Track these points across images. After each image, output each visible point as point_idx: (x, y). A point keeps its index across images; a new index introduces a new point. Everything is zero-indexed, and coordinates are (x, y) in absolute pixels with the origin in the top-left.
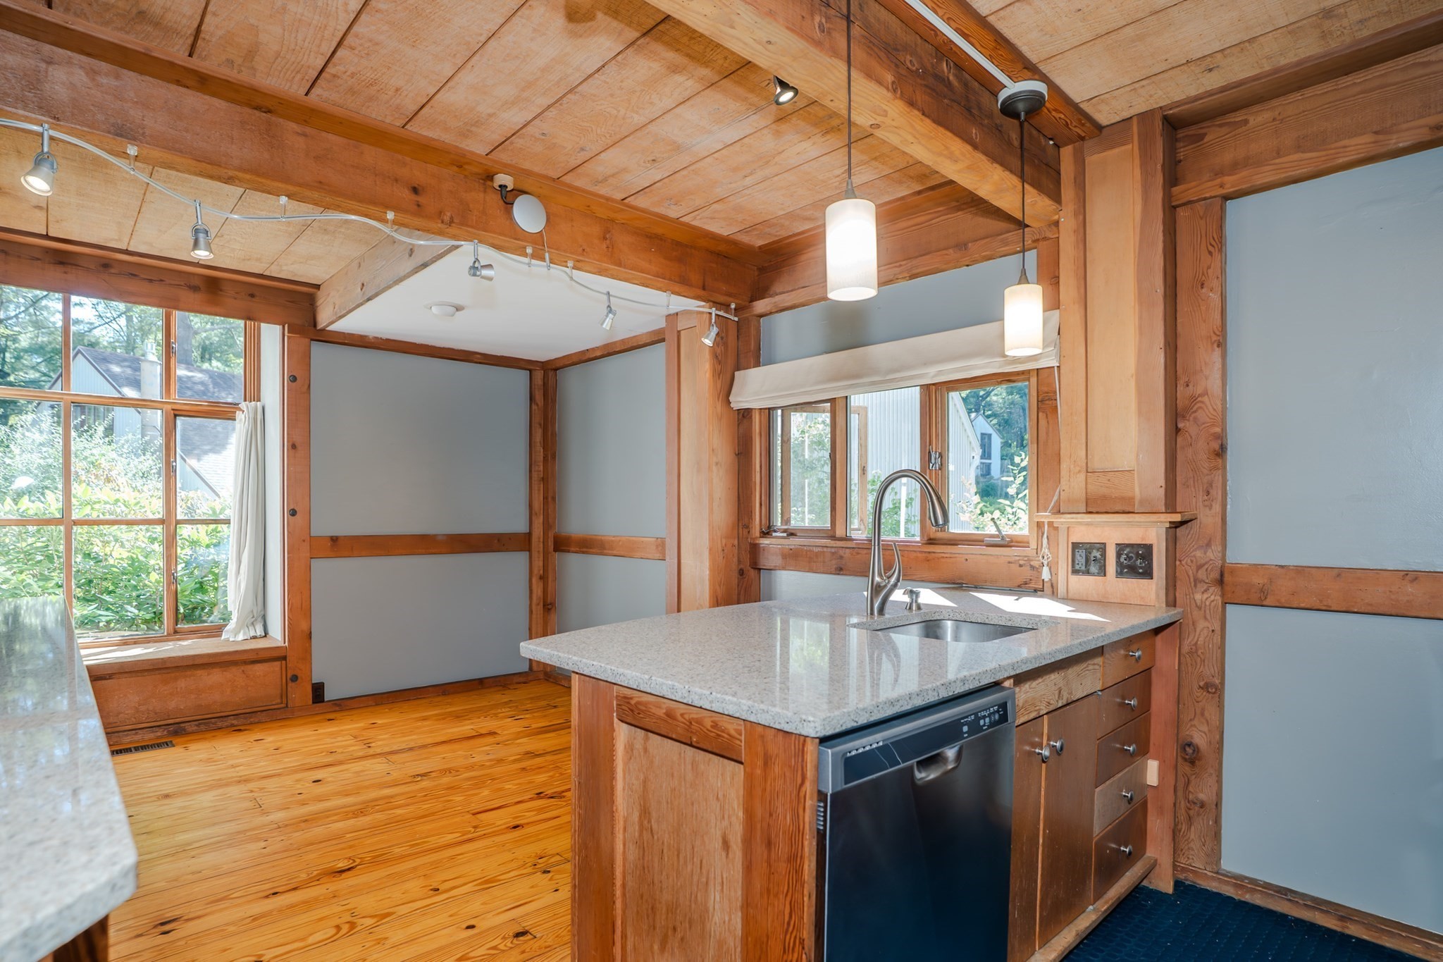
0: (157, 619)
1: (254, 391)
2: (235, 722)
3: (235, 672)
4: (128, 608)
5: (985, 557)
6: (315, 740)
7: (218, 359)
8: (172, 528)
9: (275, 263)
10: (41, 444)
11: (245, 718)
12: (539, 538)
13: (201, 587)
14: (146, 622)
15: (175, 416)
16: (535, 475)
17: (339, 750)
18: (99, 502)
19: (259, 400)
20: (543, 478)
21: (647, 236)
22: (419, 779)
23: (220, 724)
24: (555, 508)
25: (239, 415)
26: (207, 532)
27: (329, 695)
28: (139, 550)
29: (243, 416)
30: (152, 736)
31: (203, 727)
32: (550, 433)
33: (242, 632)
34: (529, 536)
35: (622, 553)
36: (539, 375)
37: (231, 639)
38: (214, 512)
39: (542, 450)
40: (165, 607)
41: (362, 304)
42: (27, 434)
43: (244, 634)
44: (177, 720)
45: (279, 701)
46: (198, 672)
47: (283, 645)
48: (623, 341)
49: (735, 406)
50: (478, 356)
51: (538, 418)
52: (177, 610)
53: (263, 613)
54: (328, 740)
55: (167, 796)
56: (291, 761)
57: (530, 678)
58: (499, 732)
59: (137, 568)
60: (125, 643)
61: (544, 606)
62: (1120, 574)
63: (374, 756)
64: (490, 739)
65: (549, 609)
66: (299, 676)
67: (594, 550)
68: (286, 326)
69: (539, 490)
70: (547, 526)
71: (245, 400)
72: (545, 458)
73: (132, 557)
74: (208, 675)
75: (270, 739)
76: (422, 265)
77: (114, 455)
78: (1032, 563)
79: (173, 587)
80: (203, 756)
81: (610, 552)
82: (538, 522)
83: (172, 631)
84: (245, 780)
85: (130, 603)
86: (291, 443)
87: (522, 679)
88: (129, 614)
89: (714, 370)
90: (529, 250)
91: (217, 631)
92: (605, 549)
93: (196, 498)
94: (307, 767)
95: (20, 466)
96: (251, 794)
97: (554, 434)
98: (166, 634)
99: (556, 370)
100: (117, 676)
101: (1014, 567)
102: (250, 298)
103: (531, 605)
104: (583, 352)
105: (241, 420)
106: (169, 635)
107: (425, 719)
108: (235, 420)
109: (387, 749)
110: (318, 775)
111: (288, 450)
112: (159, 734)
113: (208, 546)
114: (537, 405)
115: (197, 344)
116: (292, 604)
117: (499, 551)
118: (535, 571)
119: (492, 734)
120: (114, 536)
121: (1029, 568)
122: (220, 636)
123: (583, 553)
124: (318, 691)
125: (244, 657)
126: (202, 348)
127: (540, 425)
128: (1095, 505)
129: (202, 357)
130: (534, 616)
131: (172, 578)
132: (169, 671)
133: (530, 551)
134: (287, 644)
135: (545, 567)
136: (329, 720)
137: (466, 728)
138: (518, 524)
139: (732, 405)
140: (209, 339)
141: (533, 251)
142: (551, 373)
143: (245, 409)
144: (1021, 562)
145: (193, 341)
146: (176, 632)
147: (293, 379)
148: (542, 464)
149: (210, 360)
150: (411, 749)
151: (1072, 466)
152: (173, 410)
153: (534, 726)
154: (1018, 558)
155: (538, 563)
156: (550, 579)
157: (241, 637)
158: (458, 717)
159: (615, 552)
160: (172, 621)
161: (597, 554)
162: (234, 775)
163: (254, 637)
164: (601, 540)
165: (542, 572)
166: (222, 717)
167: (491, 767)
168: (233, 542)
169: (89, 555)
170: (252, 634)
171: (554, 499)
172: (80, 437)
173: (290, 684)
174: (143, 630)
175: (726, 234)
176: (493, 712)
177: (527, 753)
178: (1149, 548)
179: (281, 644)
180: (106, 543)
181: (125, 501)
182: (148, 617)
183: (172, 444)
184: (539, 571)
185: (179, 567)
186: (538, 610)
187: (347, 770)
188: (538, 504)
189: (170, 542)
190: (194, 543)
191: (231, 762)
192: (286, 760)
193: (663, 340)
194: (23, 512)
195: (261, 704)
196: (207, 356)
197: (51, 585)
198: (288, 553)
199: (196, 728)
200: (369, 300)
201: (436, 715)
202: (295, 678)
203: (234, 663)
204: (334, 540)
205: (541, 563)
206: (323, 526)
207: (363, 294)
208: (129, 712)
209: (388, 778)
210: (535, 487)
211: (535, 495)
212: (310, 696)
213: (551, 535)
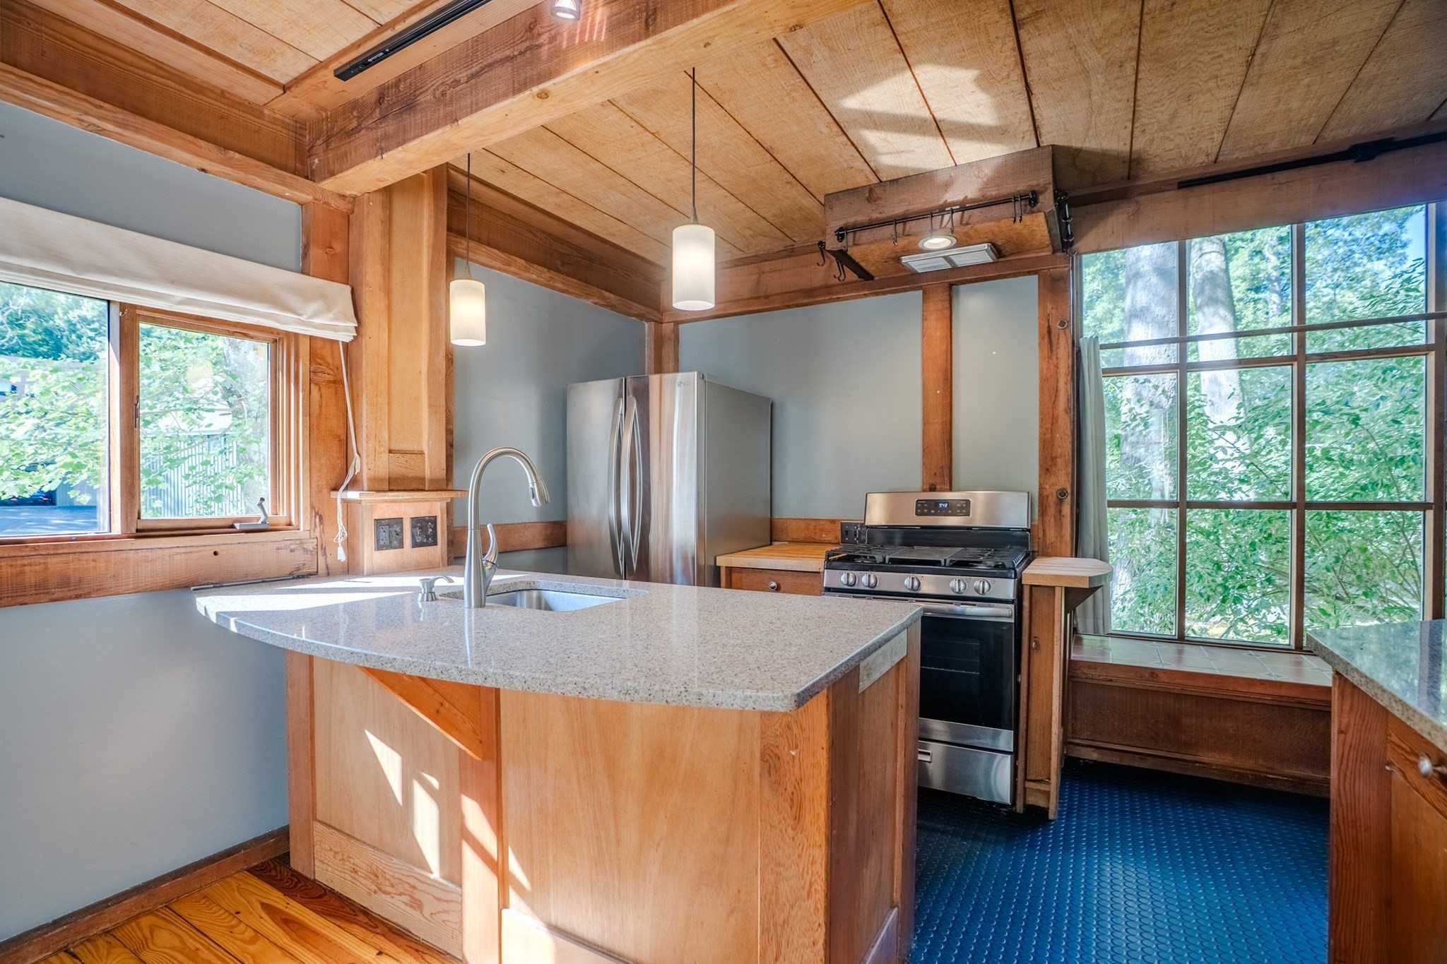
5: (245, 546)
62: (415, 545)
78: (305, 546)
101: (285, 554)
121: (302, 552)
128: (395, 484)
144: (293, 547)
151: (377, 446)
154: (289, 542)
178: (434, 520)
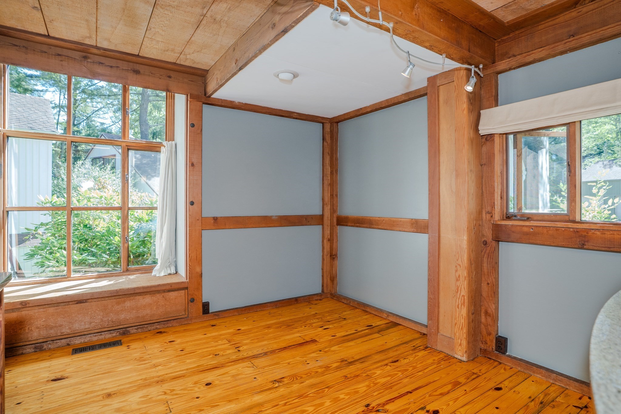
0: (119, 262)
1: (170, 137)
2: (158, 327)
3: (159, 296)
4: (104, 255)
6: (205, 343)
7: (159, 138)
8: (126, 212)
9: (183, 53)
10: (85, 174)
11: (164, 324)
12: (328, 218)
13: (143, 243)
14: (114, 263)
15: (128, 149)
16: (326, 182)
17: (221, 353)
18: (93, 198)
19: (173, 140)
20: (330, 184)
21: (438, 11)
22: (277, 385)
23: (149, 328)
24: (337, 200)
25: (163, 149)
26: (147, 214)
27: (212, 309)
28: (113, 223)
29: (165, 149)
30: (110, 336)
31: (139, 330)
32: (334, 158)
33: (163, 271)
34: (322, 216)
35: (386, 228)
36: (328, 126)
37: (157, 275)
38: (152, 203)
39: (330, 168)
40: (123, 254)
41: (235, 74)
42: (80, 169)
43: (165, 272)
44: (125, 326)
45: (184, 313)
46: (137, 297)
47: (185, 281)
48: (387, 100)
49: (482, 132)
50: (295, 114)
51: (327, 150)
52: (129, 256)
53: (175, 260)
54: (213, 344)
55: (109, 395)
56: (191, 363)
57: (323, 297)
58: (318, 340)
59: (110, 233)
60: (100, 277)
61: (331, 256)
63: (243, 359)
64: (313, 347)
65: (334, 258)
66: (195, 298)
67: (365, 225)
68: (189, 95)
69: (328, 190)
70: (333, 210)
71: (166, 140)
72: (332, 173)
73: (109, 227)
74: (143, 298)
75: (178, 341)
76: (283, 31)
77: (114, 178)
79: (126, 245)
80: (137, 355)
81: (376, 226)
82: (328, 209)
83: (125, 270)
84: (161, 381)
85: (105, 252)
86: (191, 163)
87: (319, 298)
88: (104, 259)
89: (469, 109)
90: (368, 9)
91: (149, 270)
92: (372, 224)
93: (145, 196)
94: (201, 368)
95: (76, 183)
96: (164, 397)
97: (337, 159)
98: (122, 271)
99: (337, 123)
100: (90, 300)
102: (168, 78)
103: (323, 256)
104: (358, 110)
105: (164, 151)
106: (123, 272)
107: (269, 327)
108: (160, 152)
109: (250, 354)
110: (210, 377)
111: (189, 167)
112: (114, 335)
113: (147, 221)
114: (327, 143)
115: (151, 132)
116: (191, 257)
117: (306, 225)
118: (326, 237)
119: (313, 341)
120: (98, 216)
122: (152, 272)
123: (357, 227)
124: (206, 307)
125: (164, 288)
126: (153, 134)
127: (329, 154)
129: (153, 138)
130: (325, 262)
131: (125, 239)
132: (121, 297)
133: (322, 225)
134: (188, 280)
135: (331, 234)
136: (213, 326)
137: (295, 336)
138: (316, 210)
139: (480, 132)
140: (156, 130)
141: (371, 10)
142: (335, 125)
143: (166, 145)
145: (149, 131)
146: (127, 270)
147: (193, 125)
148: (329, 176)
149: (156, 139)
150: (266, 354)
152: (127, 146)
153: (338, 335)
155: (327, 232)
156: (335, 241)
157: (162, 274)
158: (289, 326)
159: (380, 227)
160: (126, 264)
161: (367, 227)
162: (155, 374)
163: (170, 274)
164: (370, 220)
165: (329, 237)
166: (151, 324)
167: (323, 374)
168: (158, 220)
169: (86, 226)
170: (169, 272)
171: (337, 195)
172: (100, 170)
173: (190, 304)
174: (111, 267)
175: (489, 11)
176: (308, 322)
177: (343, 361)
179: (184, 280)
180: (95, 219)
181: (105, 197)
182: (114, 260)
183: (126, 165)
184: (328, 236)
185: (131, 233)
186: (327, 258)
187: (227, 373)
188: (327, 198)
189: (125, 219)
190: (140, 220)
191: (154, 362)
192: (188, 361)
193: (426, 94)
194: (53, 203)
195: (174, 316)
196: (155, 137)
197: (64, 243)
198: (189, 227)
199: (136, 331)
200: (241, 69)
201: (275, 324)
202: (192, 300)
203: (158, 292)
204: (215, 219)
205: (329, 232)
206: (209, 212)
207: (237, 66)
208: (97, 321)
209: (256, 383)
210: (326, 189)
211: (326, 194)
212: (201, 310)
213: (335, 216)
